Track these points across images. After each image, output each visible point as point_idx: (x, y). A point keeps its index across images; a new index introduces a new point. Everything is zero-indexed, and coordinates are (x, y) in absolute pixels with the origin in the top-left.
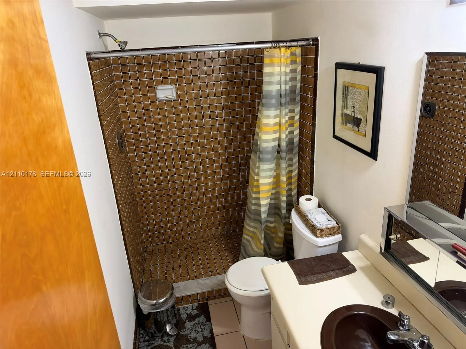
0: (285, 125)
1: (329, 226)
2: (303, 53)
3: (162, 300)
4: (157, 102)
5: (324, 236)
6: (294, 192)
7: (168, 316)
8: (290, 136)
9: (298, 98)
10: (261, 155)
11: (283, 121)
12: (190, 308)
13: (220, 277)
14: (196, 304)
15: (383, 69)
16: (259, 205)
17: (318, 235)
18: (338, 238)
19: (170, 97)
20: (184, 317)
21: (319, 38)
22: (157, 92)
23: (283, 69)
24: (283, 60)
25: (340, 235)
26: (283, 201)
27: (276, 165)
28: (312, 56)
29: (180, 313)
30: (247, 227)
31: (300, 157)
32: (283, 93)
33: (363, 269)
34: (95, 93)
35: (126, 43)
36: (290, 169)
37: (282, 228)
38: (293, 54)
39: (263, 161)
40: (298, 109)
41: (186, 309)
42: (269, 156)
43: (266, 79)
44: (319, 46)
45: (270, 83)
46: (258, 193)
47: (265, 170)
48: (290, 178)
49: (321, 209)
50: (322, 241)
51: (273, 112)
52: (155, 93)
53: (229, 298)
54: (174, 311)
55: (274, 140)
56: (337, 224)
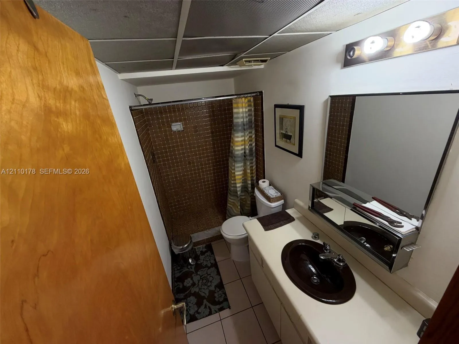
0: (247, 141)
1: (277, 196)
2: (254, 100)
3: (186, 246)
4: (172, 132)
5: (275, 202)
6: (255, 178)
7: (190, 254)
8: (250, 147)
9: (253, 126)
10: (235, 159)
11: (247, 138)
12: (202, 247)
13: (217, 228)
14: (204, 245)
15: (303, 106)
16: (236, 187)
17: (271, 201)
18: (282, 202)
19: (180, 129)
20: (199, 253)
21: (263, 91)
22: (172, 126)
23: (244, 110)
24: (244, 105)
25: (283, 200)
26: (249, 184)
27: (244, 164)
28: (260, 102)
29: (196, 251)
30: (230, 200)
31: (257, 158)
32: (245, 123)
33: (298, 218)
34: (137, 130)
35: (152, 100)
36: (251, 165)
37: (250, 199)
38: (249, 101)
39: (236, 162)
40: (254, 132)
41: (199, 248)
42: (240, 159)
43: (235, 116)
44: (263, 96)
45: (238, 118)
46: (235, 180)
47: (238, 167)
48: (252, 170)
49: (271, 187)
50: (273, 205)
51: (240, 134)
52: (171, 127)
53: (223, 240)
54: (193, 251)
55: (242, 149)
56: (281, 194)
